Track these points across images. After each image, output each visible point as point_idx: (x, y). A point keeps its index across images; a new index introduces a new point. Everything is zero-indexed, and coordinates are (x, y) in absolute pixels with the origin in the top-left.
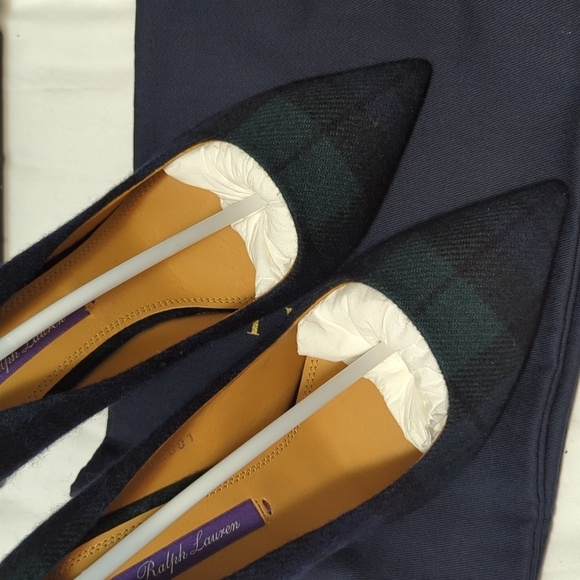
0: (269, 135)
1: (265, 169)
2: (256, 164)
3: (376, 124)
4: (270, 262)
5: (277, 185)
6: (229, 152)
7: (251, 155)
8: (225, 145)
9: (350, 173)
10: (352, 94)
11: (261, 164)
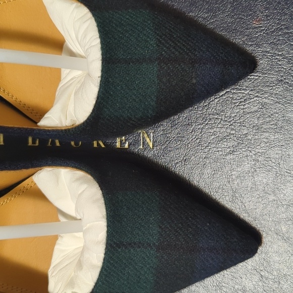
0: (122, 33)
1: (102, 54)
2: (99, 46)
3: (194, 81)
4: (64, 110)
5: (102, 71)
6: (89, 22)
7: (101, 37)
8: (90, 15)
9: (155, 100)
10: (195, 50)
11: (102, 48)
